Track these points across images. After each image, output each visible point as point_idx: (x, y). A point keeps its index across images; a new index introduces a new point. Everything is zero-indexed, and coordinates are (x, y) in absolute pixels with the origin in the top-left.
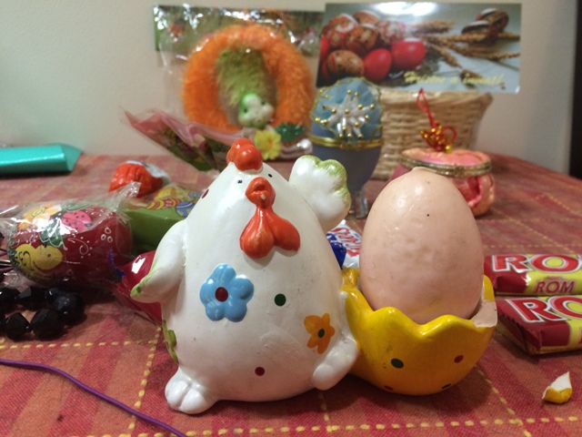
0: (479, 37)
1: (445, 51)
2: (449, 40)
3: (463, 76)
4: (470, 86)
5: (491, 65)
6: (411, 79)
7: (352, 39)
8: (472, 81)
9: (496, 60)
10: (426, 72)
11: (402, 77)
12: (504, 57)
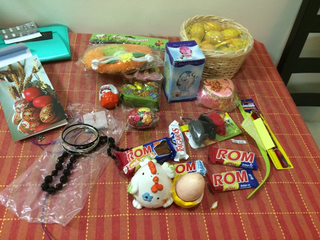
0: (13, 76)
1: (25, 82)
2: (19, 84)
3: (36, 72)
4: (39, 68)
5: (26, 67)
6: (45, 86)
7: (32, 118)
8: (37, 69)
9: (23, 67)
10: (39, 83)
11: (45, 90)
12: (21, 65)
